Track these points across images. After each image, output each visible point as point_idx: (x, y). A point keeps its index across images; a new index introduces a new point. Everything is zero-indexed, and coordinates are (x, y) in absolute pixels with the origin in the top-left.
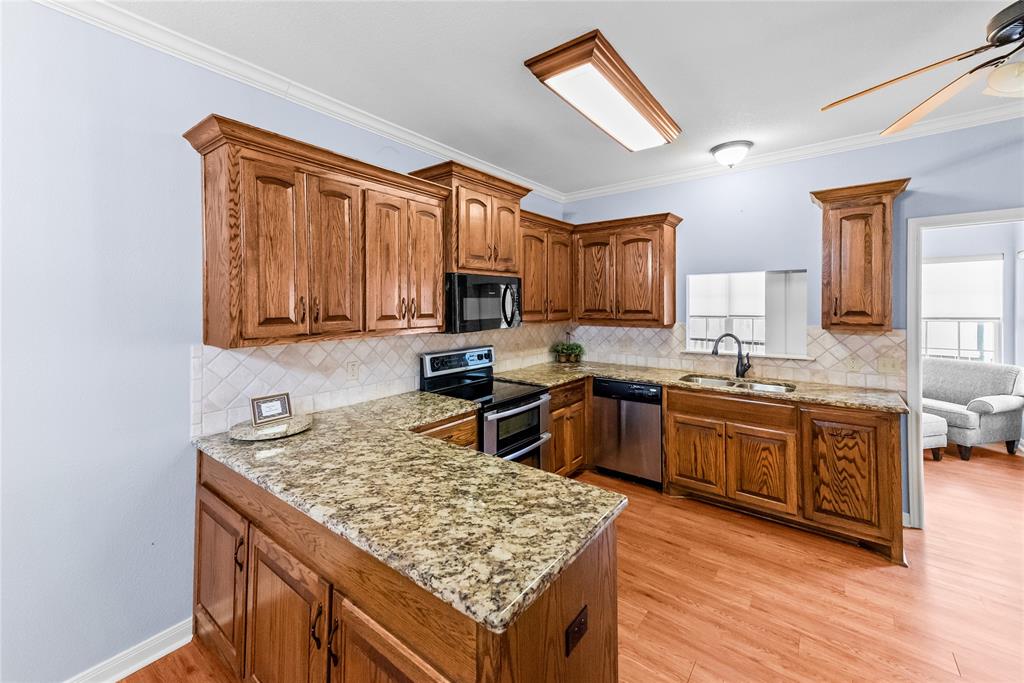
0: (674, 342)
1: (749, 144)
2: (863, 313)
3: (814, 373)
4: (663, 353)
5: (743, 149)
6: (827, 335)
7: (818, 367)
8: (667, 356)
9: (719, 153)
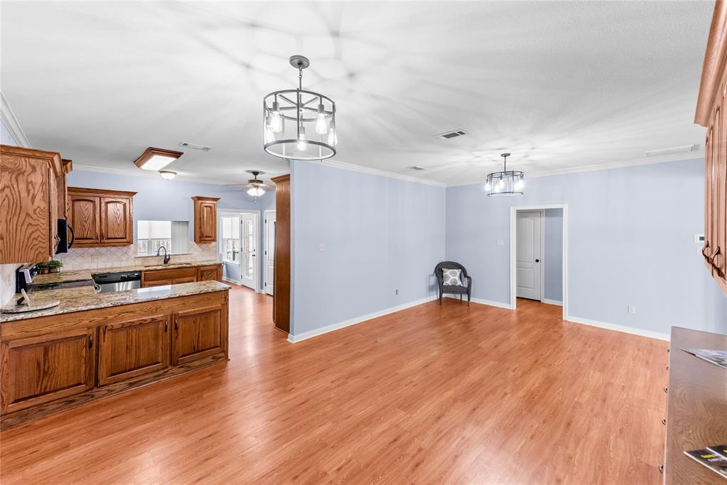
0: (131, 253)
1: (175, 173)
2: (210, 237)
3: (192, 258)
4: (124, 259)
5: (174, 175)
6: (196, 246)
7: (192, 256)
8: (126, 260)
9: (162, 174)
